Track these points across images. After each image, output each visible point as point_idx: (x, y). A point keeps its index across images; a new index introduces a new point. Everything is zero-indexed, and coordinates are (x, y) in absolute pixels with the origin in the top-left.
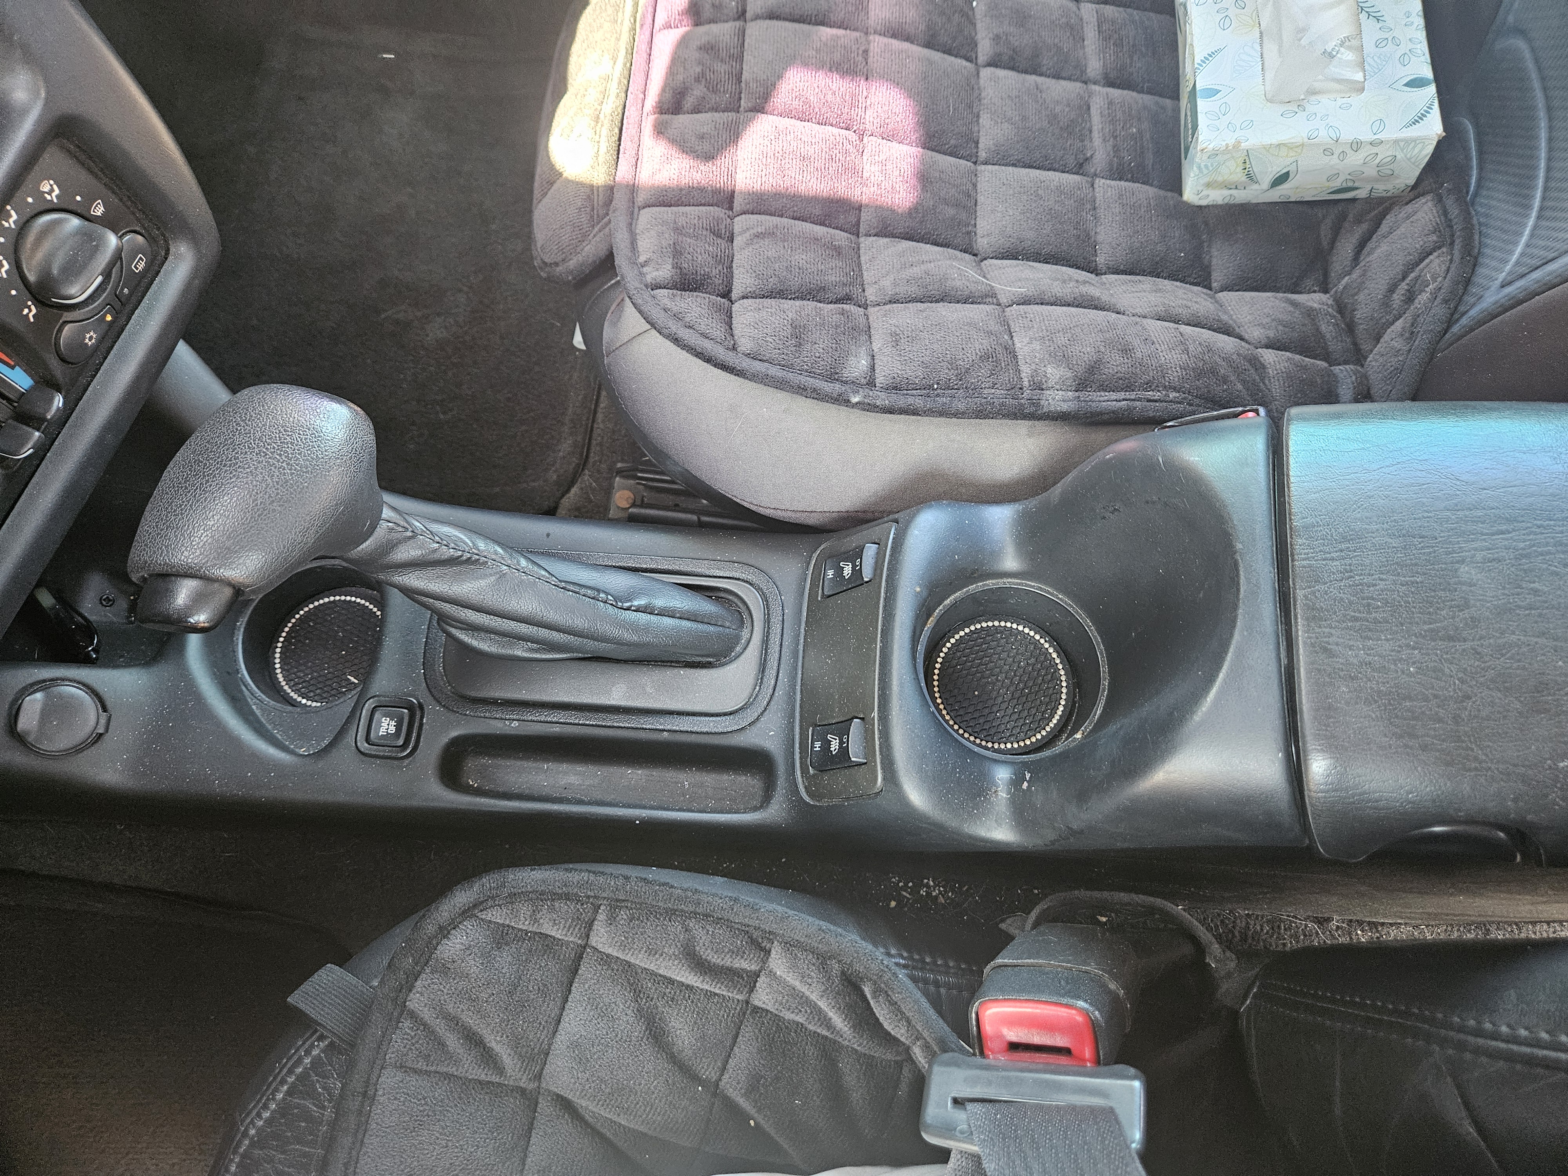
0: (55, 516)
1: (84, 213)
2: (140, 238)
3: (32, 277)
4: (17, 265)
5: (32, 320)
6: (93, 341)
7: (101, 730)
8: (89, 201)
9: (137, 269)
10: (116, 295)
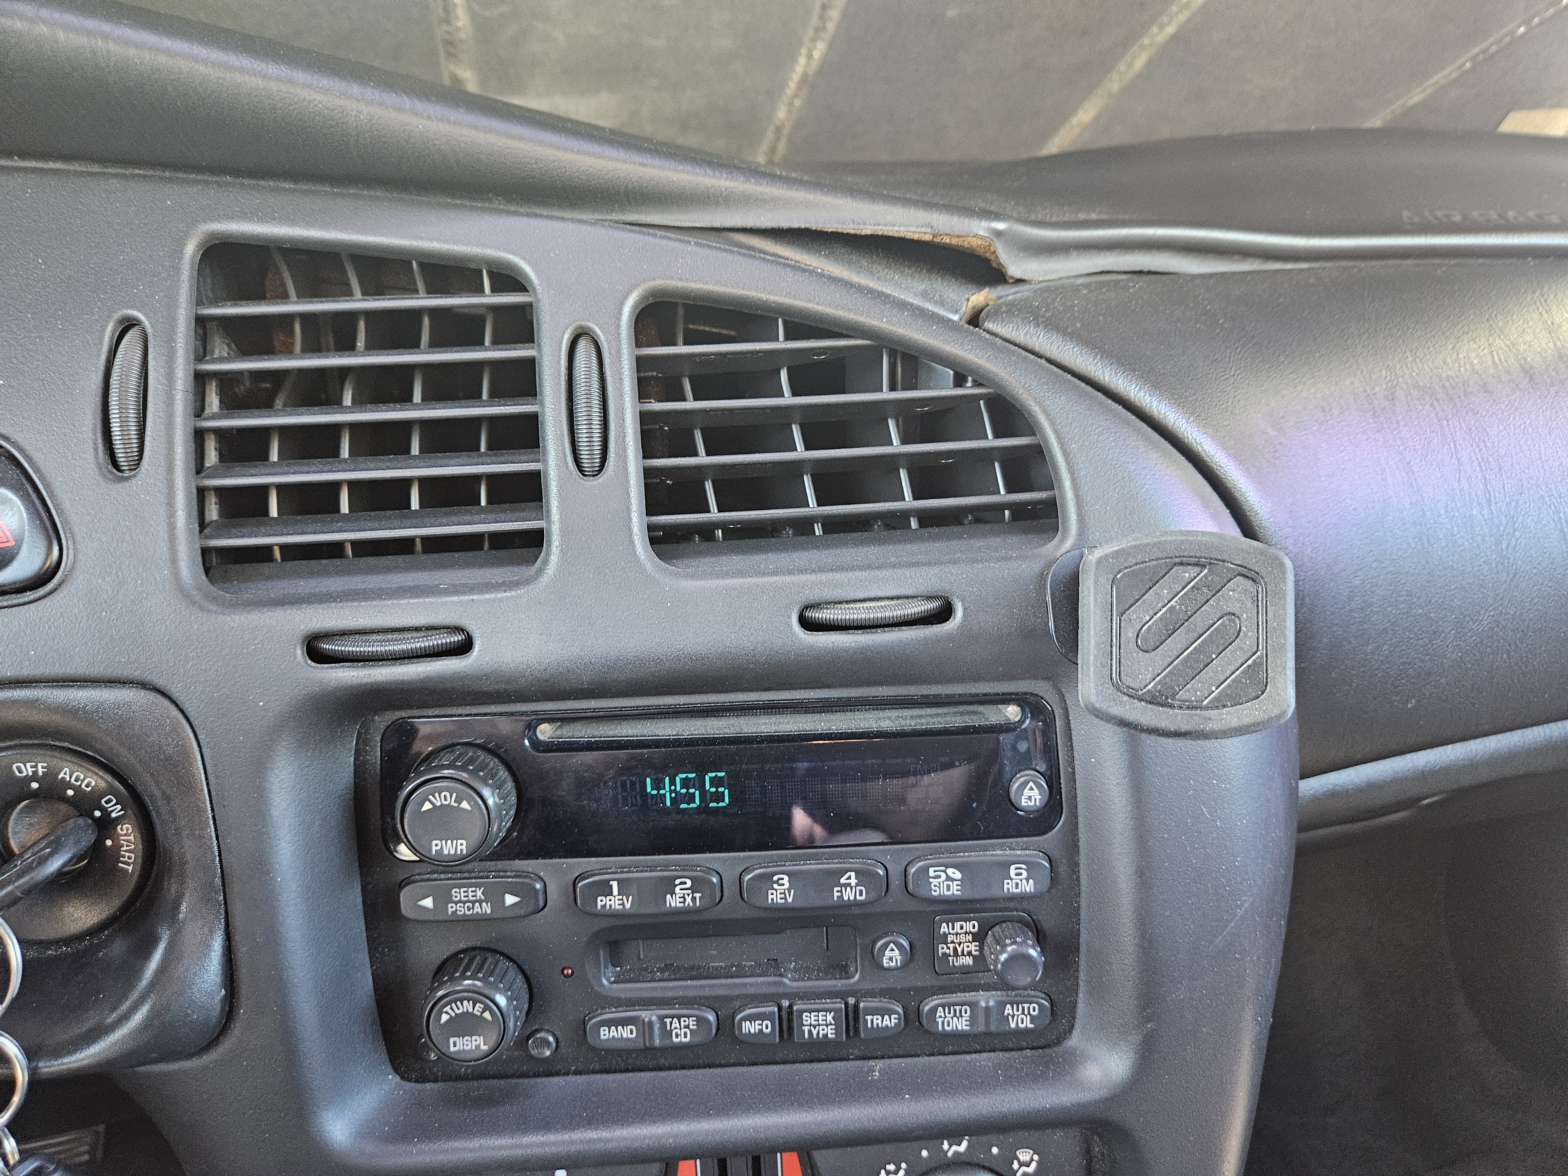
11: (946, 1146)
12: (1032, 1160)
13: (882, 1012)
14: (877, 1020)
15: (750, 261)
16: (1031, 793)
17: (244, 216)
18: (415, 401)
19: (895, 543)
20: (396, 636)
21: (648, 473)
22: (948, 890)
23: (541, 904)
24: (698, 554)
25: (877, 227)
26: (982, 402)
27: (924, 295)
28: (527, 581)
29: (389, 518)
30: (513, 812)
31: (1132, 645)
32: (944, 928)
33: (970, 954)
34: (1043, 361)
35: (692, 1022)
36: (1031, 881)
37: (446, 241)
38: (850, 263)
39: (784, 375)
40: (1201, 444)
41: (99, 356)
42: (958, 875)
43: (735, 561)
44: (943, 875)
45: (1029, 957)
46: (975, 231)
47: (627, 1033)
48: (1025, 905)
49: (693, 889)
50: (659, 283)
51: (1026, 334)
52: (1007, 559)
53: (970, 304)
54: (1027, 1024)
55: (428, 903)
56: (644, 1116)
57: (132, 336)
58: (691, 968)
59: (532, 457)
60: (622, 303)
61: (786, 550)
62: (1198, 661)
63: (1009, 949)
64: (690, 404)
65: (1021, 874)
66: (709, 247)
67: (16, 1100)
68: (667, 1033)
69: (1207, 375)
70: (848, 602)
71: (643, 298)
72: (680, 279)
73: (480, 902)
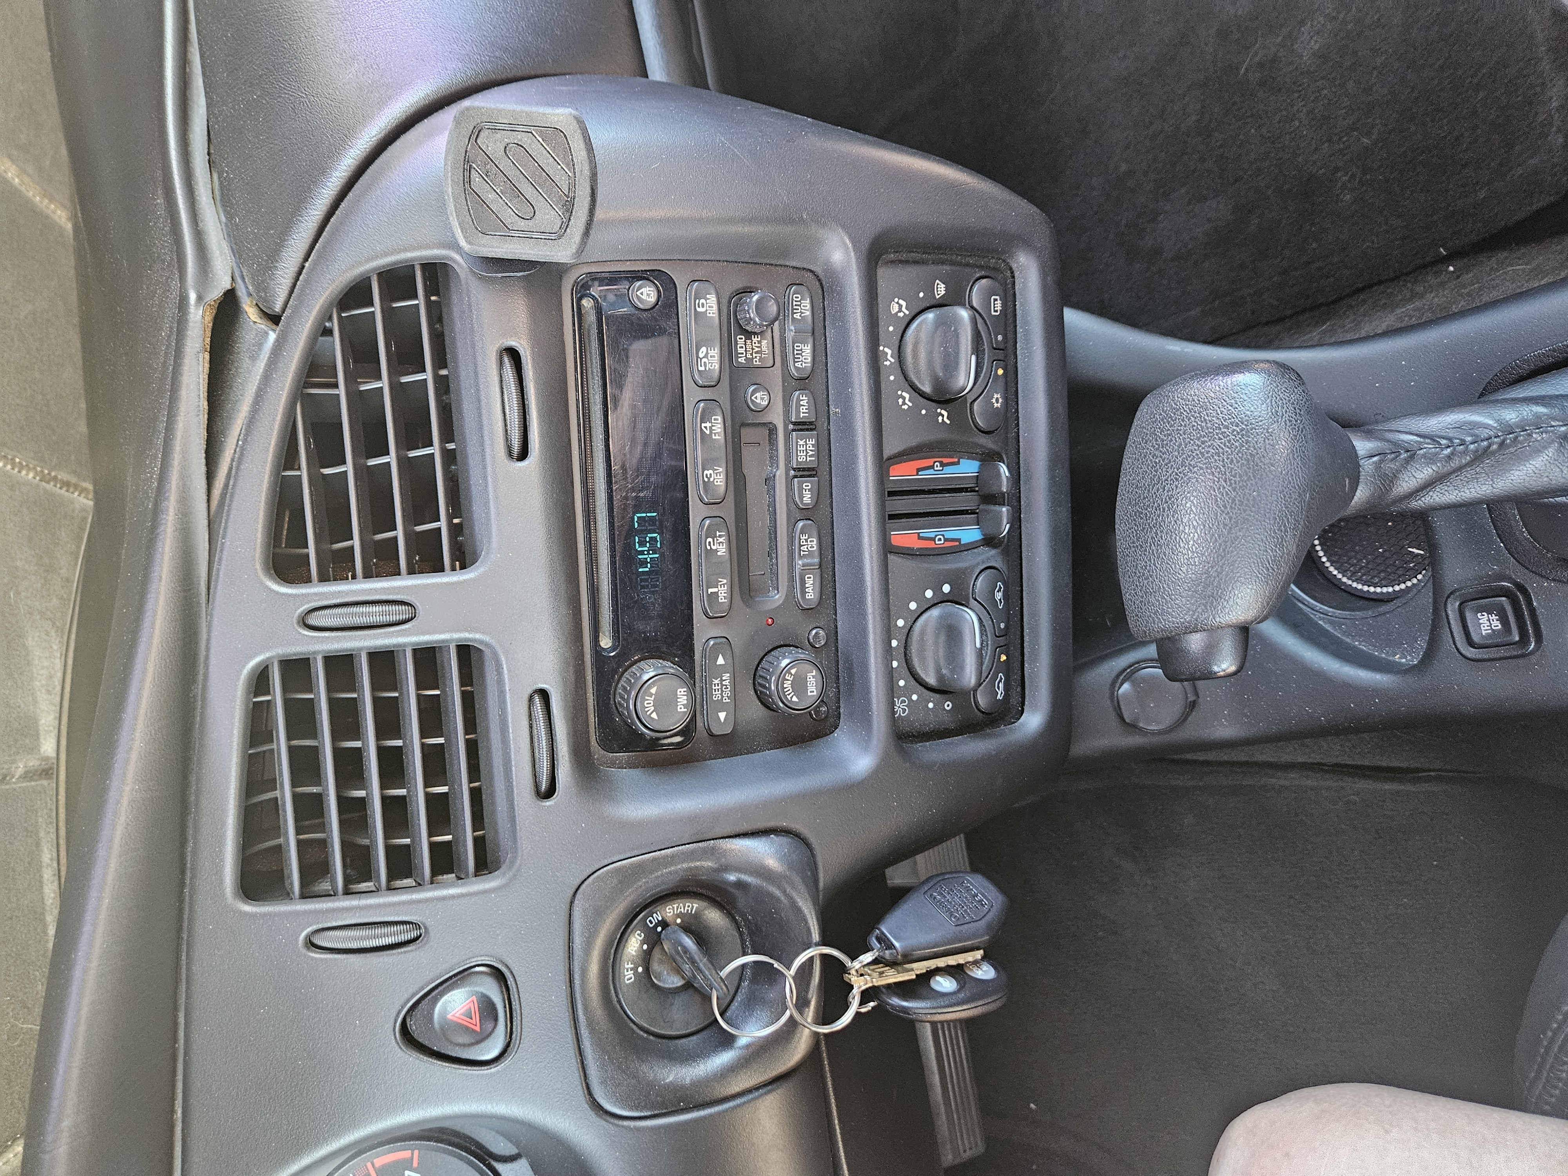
0: (1055, 565)
1: (933, 302)
2: (984, 281)
3: (927, 388)
4: (914, 389)
5: (948, 422)
6: (1000, 400)
7: (1191, 698)
8: (930, 289)
9: (996, 311)
10: (995, 349)
11: (887, 363)
12: (898, 303)
13: (798, 405)
14: (803, 409)
15: (236, 496)
16: (645, 294)
17: (219, 872)
18: (360, 746)
19: (460, 388)
20: (536, 740)
21: (411, 572)
22: (714, 357)
23: (725, 640)
24: (472, 535)
25: (202, 396)
26: (343, 315)
27: (254, 358)
28: (495, 654)
29: (451, 755)
30: (661, 661)
31: (531, 223)
32: (742, 360)
33: (759, 342)
34: (307, 265)
35: (803, 538)
36: (708, 296)
37: (233, 724)
38: (230, 418)
39: (327, 471)
40: (371, 138)
41: (335, 959)
42: (704, 349)
43: (477, 509)
44: (704, 360)
45: (759, 302)
46: (199, 317)
47: (809, 582)
48: (725, 301)
49: (714, 537)
50: (258, 566)
51: (284, 278)
52: (470, 305)
53: (258, 320)
54: (807, 303)
55: (722, 715)
56: (860, 568)
57: (319, 941)
58: (770, 539)
59: (401, 656)
60: (277, 593)
61: (467, 471)
62: (540, 177)
63: (752, 315)
64: (356, 542)
65: (703, 304)
66: (226, 528)
67: (835, 953)
68: (810, 554)
69: (308, 121)
70: (506, 425)
71: (271, 577)
72: (255, 550)
73: (722, 680)
